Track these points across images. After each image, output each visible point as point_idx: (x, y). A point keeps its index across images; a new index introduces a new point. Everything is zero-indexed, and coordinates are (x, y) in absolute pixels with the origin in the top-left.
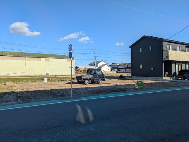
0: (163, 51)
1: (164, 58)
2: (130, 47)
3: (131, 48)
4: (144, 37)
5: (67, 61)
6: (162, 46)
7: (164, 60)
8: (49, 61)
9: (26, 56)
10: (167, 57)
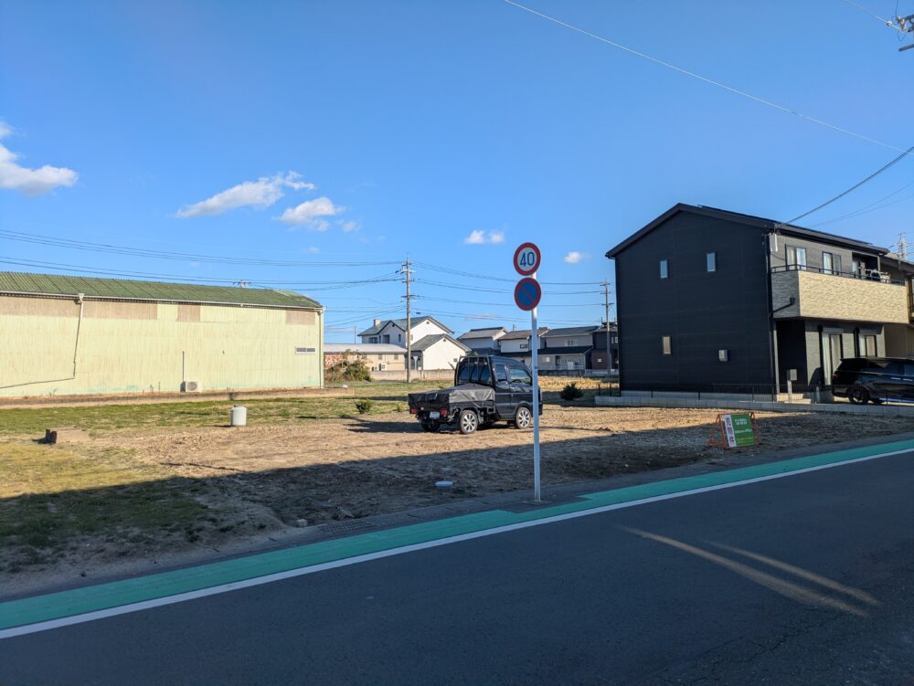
0: (773, 276)
1: (776, 305)
2: (609, 255)
3: (613, 262)
4: (680, 212)
5: (289, 321)
6: (769, 253)
7: (777, 315)
8: (197, 317)
9: (81, 296)
10: (794, 301)
